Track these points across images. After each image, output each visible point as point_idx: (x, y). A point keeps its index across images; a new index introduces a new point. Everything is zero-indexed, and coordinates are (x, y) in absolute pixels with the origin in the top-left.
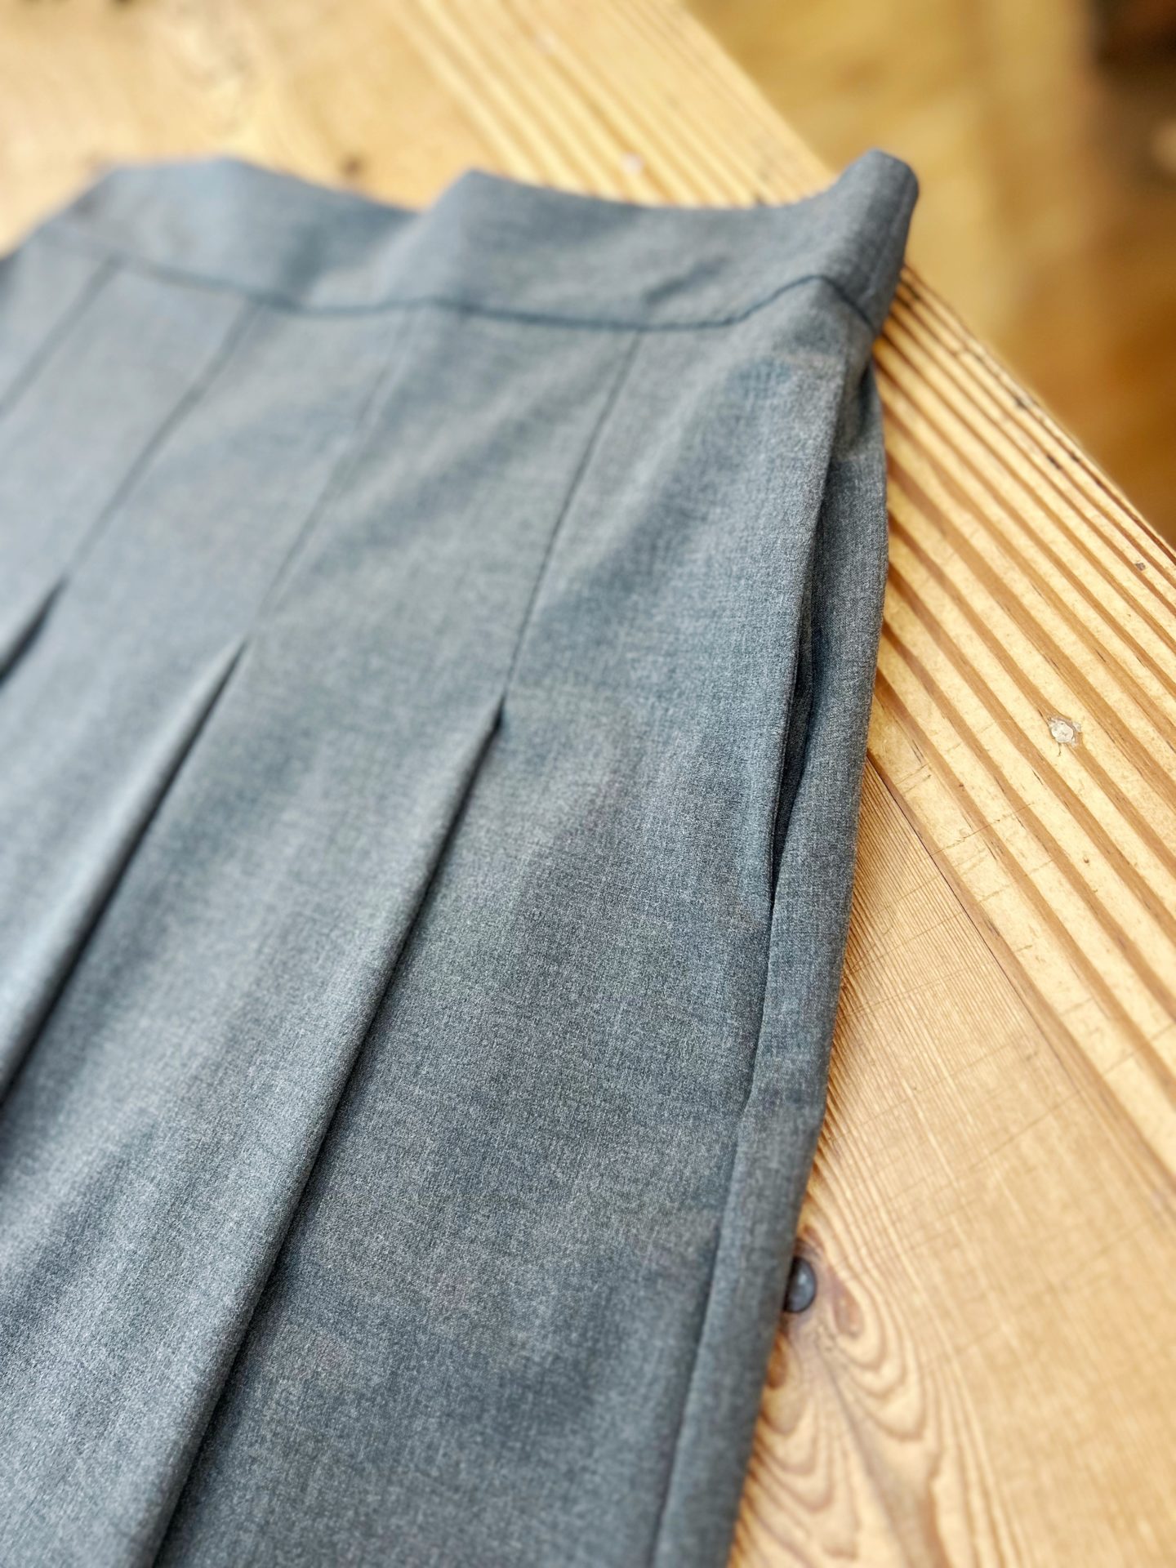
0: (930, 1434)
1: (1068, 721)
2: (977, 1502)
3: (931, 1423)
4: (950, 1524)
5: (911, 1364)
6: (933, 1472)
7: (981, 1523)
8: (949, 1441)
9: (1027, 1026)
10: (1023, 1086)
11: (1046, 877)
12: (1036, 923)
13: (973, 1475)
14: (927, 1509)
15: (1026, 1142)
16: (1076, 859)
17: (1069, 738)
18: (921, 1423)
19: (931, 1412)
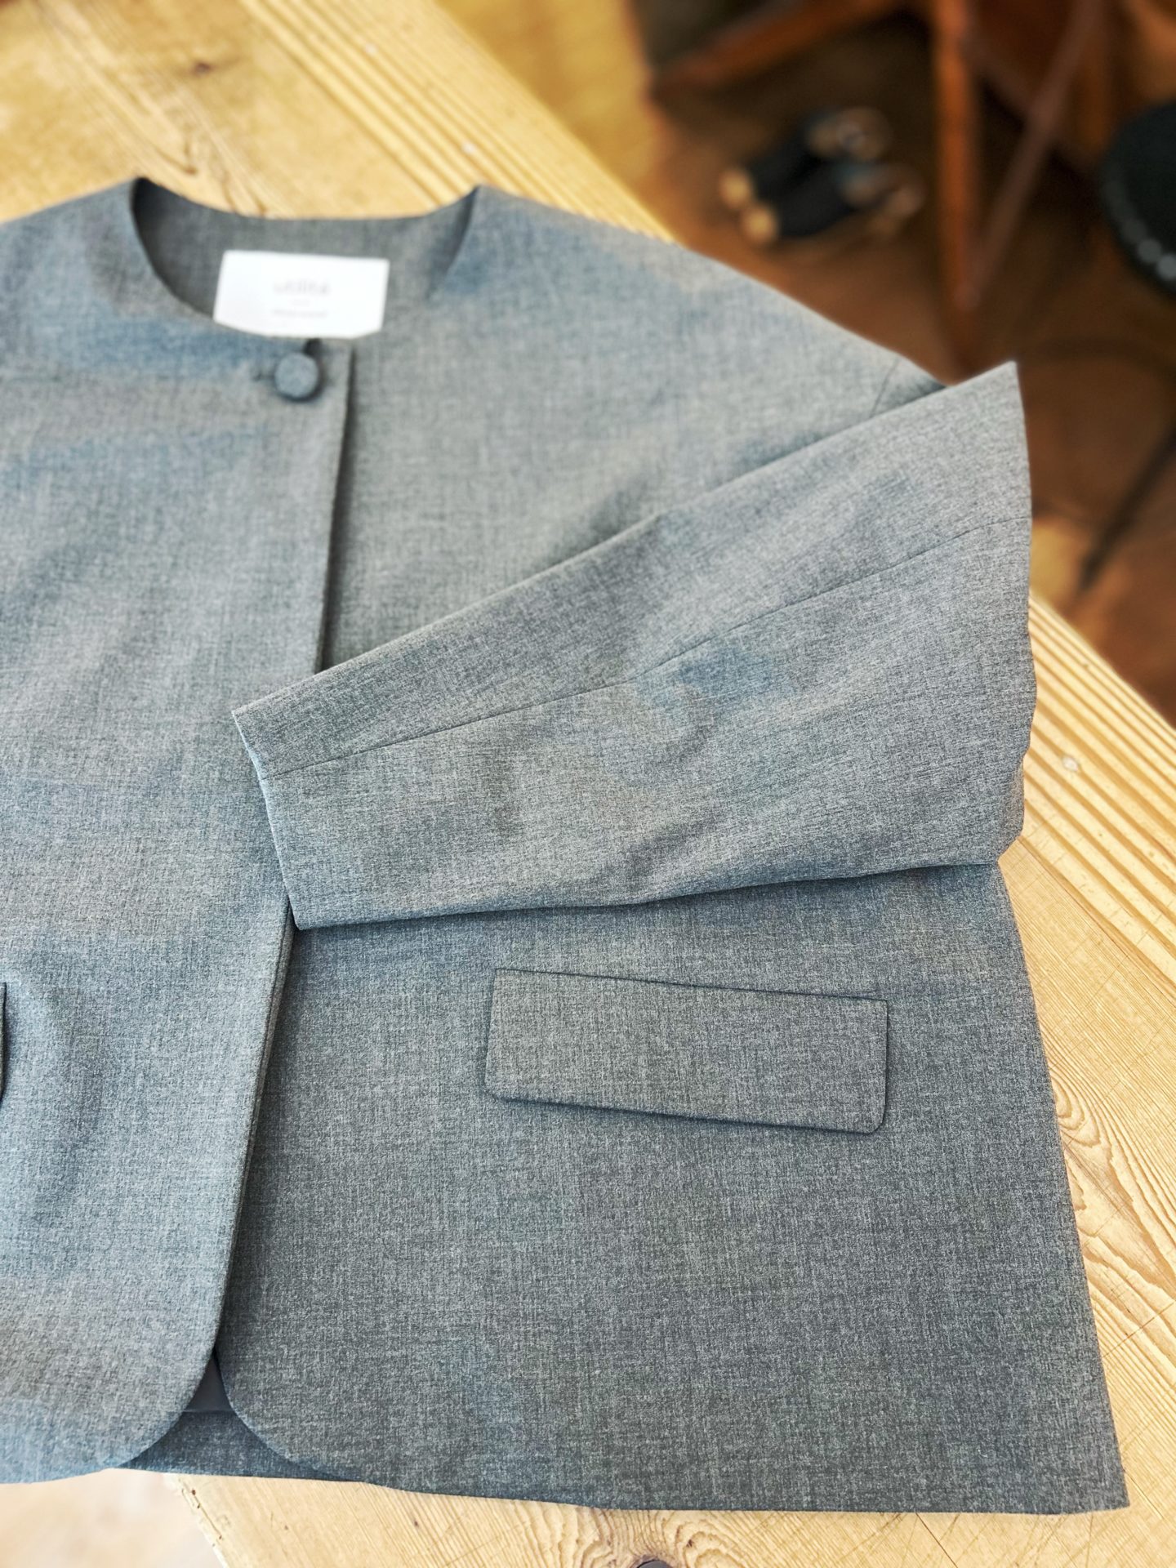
0: (1103, 1139)
1: (1072, 758)
2: (1133, 1165)
3: (1102, 1134)
4: (1124, 1178)
5: (1085, 1109)
6: (1110, 1156)
7: (1137, 1173)
8: (1112, 1139)
9: (1095, 928)
10: (1100, 959)
11: (1083, 847)
12: (1085, 872)
13: (1127, 1153)
14: (1112, 1174)
15: (1109, 986)
16: (1095, 835)
17: (1075, 767)
18: (1098, 1136)
19: (1100, 1129)
